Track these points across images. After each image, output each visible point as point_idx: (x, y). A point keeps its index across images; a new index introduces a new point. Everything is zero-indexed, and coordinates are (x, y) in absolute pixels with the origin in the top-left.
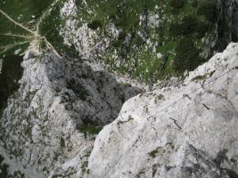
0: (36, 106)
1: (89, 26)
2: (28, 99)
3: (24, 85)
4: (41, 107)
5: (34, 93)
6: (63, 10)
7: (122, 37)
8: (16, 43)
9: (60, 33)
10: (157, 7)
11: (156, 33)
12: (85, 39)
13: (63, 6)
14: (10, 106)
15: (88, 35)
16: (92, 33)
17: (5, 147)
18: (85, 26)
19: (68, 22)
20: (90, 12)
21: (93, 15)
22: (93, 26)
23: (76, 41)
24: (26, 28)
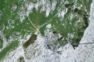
0: (38, 48)
1: (53, 32)
2: (36, 46)
3: (36, 42)
4: (40, 49)
5: (39, 45)
6: (47, 26)
7: (61, 38)
8: (32, 31)
9: (44, 32)
10: (74, 33)
11: (72, 40)
12: (51, 36)
13: (47, 25)
14: (30, 46)
15: (52, 35)
16: (53, 34)
17: (25, 56)
18: (52, 32)
19: (48, 30)
20: (54, 29)
21: (55, 30)
22: (54, 33)
23: (48, 35)
24: (36, 28)
